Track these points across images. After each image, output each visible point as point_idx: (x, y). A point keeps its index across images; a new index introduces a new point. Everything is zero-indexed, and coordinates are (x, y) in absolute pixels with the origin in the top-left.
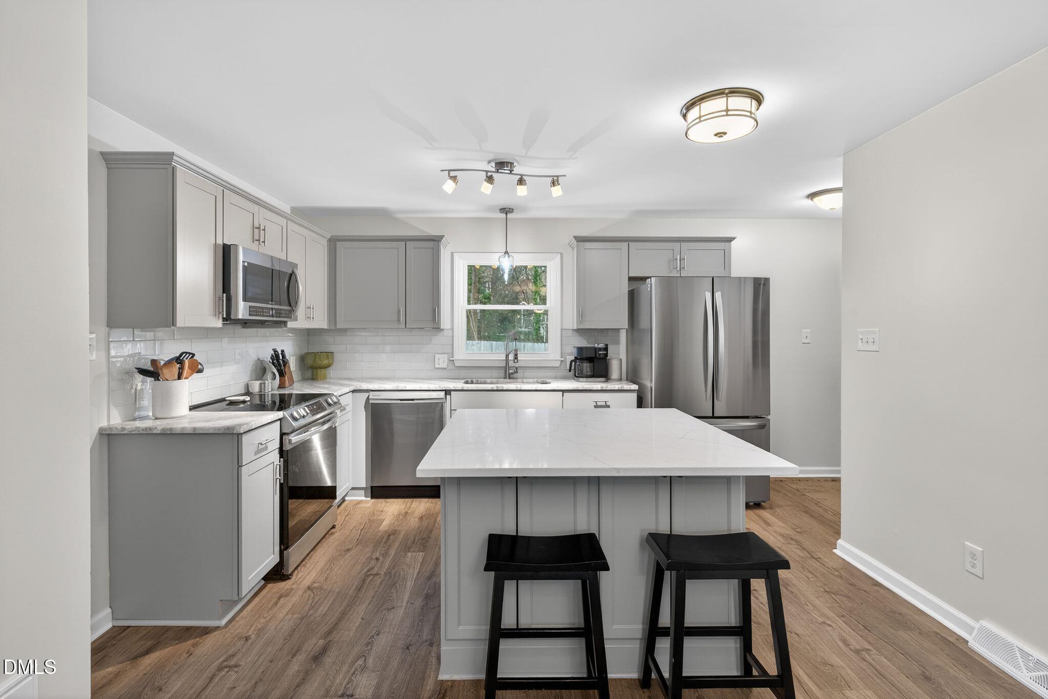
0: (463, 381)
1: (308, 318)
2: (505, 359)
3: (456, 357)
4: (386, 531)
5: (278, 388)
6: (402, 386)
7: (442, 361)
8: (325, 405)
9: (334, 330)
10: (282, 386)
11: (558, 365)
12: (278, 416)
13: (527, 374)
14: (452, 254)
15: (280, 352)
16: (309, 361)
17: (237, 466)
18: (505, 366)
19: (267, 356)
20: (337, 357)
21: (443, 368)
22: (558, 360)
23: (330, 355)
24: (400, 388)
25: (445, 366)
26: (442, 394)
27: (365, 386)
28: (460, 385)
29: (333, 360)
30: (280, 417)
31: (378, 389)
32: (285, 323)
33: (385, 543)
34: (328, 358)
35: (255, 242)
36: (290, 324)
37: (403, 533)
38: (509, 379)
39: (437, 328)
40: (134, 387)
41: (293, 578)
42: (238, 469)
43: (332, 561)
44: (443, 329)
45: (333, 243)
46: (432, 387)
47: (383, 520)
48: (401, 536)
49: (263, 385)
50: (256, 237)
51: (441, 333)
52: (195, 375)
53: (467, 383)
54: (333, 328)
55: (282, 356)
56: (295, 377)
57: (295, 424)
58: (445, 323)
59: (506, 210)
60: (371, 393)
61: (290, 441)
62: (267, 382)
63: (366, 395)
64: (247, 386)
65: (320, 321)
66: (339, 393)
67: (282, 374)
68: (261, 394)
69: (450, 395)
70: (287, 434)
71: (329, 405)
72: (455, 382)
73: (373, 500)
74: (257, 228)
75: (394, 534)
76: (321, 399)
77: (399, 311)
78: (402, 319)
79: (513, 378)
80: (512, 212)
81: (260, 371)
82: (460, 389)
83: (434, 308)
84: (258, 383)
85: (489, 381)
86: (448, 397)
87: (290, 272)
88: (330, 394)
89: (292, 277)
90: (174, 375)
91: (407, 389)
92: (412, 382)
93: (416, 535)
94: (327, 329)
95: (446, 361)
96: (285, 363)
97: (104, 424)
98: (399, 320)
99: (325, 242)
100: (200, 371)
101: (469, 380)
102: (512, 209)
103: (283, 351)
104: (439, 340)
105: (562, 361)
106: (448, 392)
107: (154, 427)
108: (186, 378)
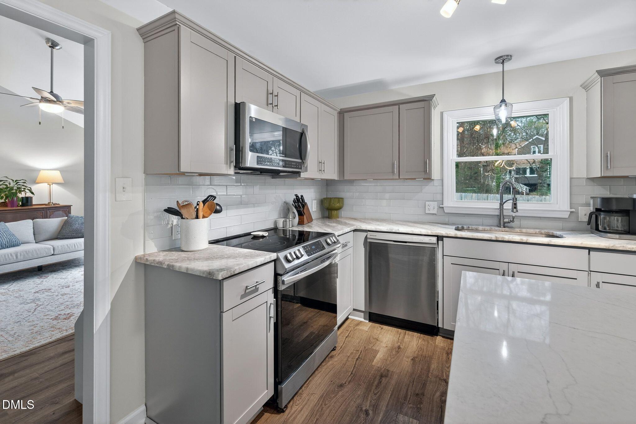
0: (454, 227)
1: (320, 170)
2: (499, 207)
3: (445, 205)
4: (379, 369)
5: (298, 224)
6: (395, 228)
7: (432, 208)
8: (325, 245)
9: (342, 181)
10: (301, 223)
11: (567, 216)
12: (270, 257)
13: (524, 223)
14: (442, 114)
15: (300, 197)
16: (326, 205)
17: (219, 312)
18: (499, 214)
19: (291, 199)
20: (346, 202)
21: (433, 214)
22: (568, 211)
23: (340, 200)
24: (394, 231)
25: (435, 212)
26: (434, 240)
27: (364, 226)
28: (452, 232)
29: (343, 204)
30: (273, 258)
31: (374, 229)
32: (299, 173)
33: (377, 386)
34: (339, 202)
35: (269, 105)
36: (303, 175)
37: (395, 377)
38: (504, 227)
39: (428, 179)
40: (170, 223)
41: (287, 412)
42: (220, 314)
43: (324, 398)
44: (433, 180)
45: (342, 113)
46: (424, 232)
47: (377, 352)
48: (393, 382)
49: (285, 222)
50: (270, 102)
51: (431, 183)
52: (214, 216)
53: (457, 229)
54: (342, 179)
55: (302, 200)
56: (314, 216)
57: (287, 266)
58: (435, 174)
59: (502, 59)
60: (369, 233)
61: (283, 282)
62: (288, 220)
63: (365, 234)
64: (276, 223)
65: (331, 174)
66: (341, 232)
67: (301, 214)
68: (284, 229)
69: (443, 240)
70: (281, 275)
71: (328, 244)
72: (447, 228)
73: (371, 323)
74: (270, 94)
75: (386, 376)
76: (322, 239)
77: (393, 164)
78: (396, 171)
79: (508, 227)
80: (510, 59)
81: (286, 212)
82: (453, 236)
83: (425, 161)
84: (283, 220)
85: (481, 228)
86: (440, 242)
87: (300, 130)
88: (332, 234)
89: (302, 135)
90: (192, 215)
91: (400, 232)
92: (405, 225)
93: (409, 385)
94: (337, 180)
95: (436, 208)
96: (304, 205)
97: (140, 253)
98: (393, 172)
99: (335, 113)
100: (217, 212)
101: (460, 226)
102: (511, 56)
103: (302, 196)
104: (429, 189)
105: (571, 212)
106: (440, 238)
107: (163, 262)
108: (204, 217)
